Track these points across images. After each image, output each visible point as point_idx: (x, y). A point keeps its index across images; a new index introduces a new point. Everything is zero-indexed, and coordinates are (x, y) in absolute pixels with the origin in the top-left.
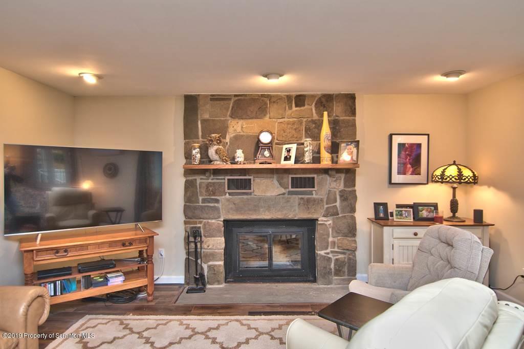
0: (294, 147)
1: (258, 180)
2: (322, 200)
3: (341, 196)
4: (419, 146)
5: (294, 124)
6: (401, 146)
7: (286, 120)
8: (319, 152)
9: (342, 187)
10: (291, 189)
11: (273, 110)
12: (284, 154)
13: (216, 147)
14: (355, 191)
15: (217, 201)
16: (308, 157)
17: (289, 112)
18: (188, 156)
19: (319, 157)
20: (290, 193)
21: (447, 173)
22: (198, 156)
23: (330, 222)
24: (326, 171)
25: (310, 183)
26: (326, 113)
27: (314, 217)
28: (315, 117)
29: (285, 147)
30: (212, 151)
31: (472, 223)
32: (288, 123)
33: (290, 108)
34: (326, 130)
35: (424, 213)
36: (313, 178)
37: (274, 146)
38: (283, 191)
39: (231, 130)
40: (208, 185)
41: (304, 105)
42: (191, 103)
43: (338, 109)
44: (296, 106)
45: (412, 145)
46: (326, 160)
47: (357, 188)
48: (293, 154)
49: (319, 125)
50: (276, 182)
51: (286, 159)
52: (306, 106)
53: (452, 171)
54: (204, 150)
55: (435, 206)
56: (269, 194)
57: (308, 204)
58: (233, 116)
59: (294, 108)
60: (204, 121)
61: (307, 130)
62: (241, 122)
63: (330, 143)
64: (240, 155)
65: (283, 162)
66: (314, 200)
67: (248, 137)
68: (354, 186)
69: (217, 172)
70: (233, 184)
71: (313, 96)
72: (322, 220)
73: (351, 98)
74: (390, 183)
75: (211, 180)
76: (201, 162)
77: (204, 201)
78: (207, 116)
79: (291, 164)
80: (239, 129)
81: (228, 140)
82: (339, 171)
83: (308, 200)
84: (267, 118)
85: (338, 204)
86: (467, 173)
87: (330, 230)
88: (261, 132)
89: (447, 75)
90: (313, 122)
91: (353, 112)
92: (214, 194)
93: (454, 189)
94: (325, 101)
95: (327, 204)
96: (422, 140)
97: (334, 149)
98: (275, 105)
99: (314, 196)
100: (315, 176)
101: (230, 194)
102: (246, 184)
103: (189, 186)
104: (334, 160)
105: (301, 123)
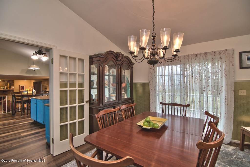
0: (3, 87)
4: (24, 87)
6: (21, 87)
8: (7, 88)
12: (1, 88)
16: (5, 89)
17: (2, 82)
24: (9, 90)
28: (7, 83)
34: (8, 85)
36: (7, 91)
41: (5, 81)
43: (11, 82)
44: (4, 81)
45: (23, 87)
46: (8, 89)
48: (3, 88)
49: (7, 84)
53: (27, 90)
59: (3, 82)
61: (5, 85)
65: (1, 89)
73: (13, 81)
74: (19, 91)
86: (29, 90)
90: (6, 84)
91: (13, 83)
94: (8, 81)
96: (24, 86)
97: (10, 87)
104: (10, 89)
105: (4, 84)
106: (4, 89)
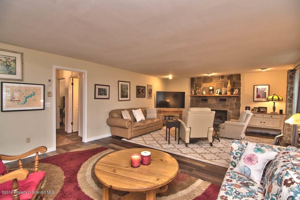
0: (219, 90)
1: (209, 99)
2: (229, 105)
3: (235, 104)
4: (265, 89)
5: (220, 83)
6: (258, 89)
7: (218, 83)
9: (235, 101)
10: (219, 102)
11: (214, 80)
12: (217, 92)
13: (198, 91)
14: (240, 103)
15: (198, 104)
17: (219, 80)
18: (191, 93)
19: (227, 93)
20: (219, 103)
21: (269, 98)
22: (194, 93)
23: (232, 112)
24: (230, 97)
25: (225, 100)
26: (229, 81)
27: (226, 110)
29: (217, 90)
30: (197, 92)
31: (279, 114)
32: (219, 83)
33: (220, 79)
34: (229, 85)
35: (262, 110)
36: (226, 99)
37: (214, 90)
38: (217, 102)
39: (202, 86)
40: (196, 100)
42: (192, 80)
43: (234, 79)
44: (221, 78)
45: (262, 89)
46: (229, 94)
47: (241, 102)
48: (219, 92)
49: (227, 83)
50: (215, 100)
51: (217, 93)
52: (224, 79)
54: (195, 91)
55: (266, 108)
56: (212, 103)
57: (225, 106)
58: (203, 82)
59: (221, 79)
60: (196, 84)
61: (224, 85)
62: (205, 84)
63: (230, 89)
64: (204, 93)
65: (216, 94)
66: (226, 105)
67: (207, 88)
68: (240, 101)
69: (199, 97)
70: (202, 100)
71: (226, 76)
72: (229, 111)
73: (239, 75)
74: (254, 101)
75: (197, 99)
76: (194, 94)
77: (195, 104)
78: (196, 83)
79: (218, 95)
80: (205, 86)
81: (202, 89)
82: (234, 97)
83: (224, 105)
84: (213, 82)
85: (234, 106)
87: (231, 114)
88: (210, 86)
89: (262, 69)
91: (240, 80)
92: (198, 103)
93: (274, 103)
94: (230, 77)
95: (230, 106)
96: (267, 87)
98: (215, 79)
99: (226, 104)
100: (227, 98)
101: (202, 103)
102: (206, 100)
103: (192, 100)
104: (232, 94)
105: (223, 83)
106: (222, 94)
